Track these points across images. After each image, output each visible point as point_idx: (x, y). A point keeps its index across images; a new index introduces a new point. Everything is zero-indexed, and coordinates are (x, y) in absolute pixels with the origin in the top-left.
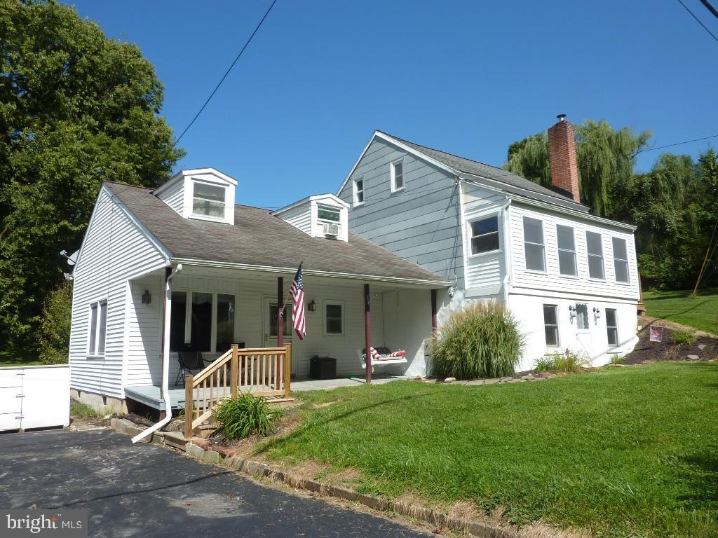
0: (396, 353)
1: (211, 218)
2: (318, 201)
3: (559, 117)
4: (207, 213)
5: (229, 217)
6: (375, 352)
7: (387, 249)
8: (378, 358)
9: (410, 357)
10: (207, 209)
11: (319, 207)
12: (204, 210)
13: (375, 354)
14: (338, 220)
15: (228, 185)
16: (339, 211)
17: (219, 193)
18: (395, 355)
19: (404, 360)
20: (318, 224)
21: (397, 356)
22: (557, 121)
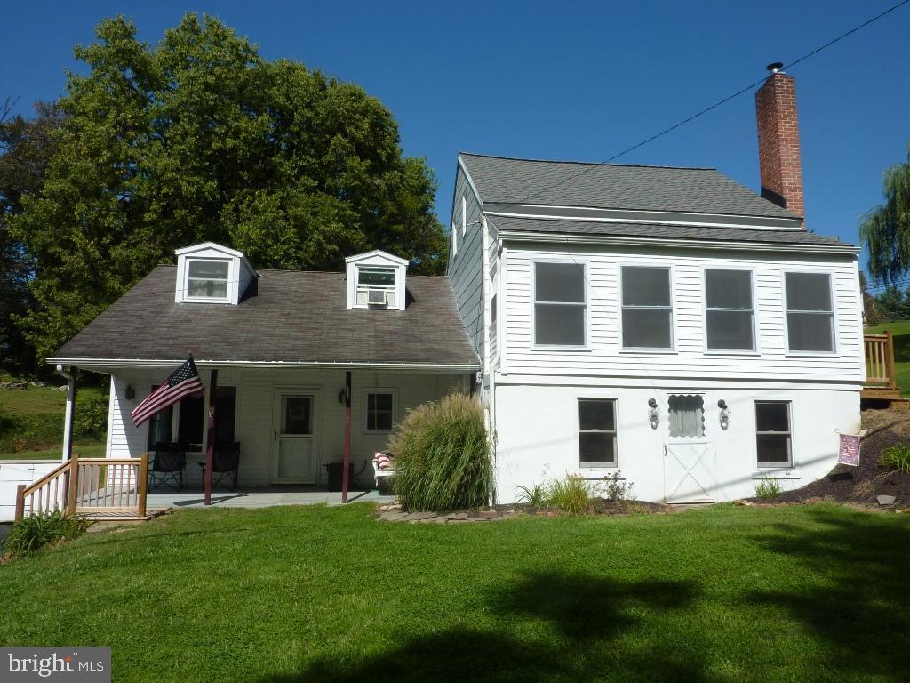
1: (215, 300)
2: (358, 263)
3: (770, 67)
4: (210, 294)
5: (232, 296)
10: (210, 289)
11: (360, 269)
12: (206, 290)
14: (392, 283)
15: (231, 259)
16: (393, 271)
17: (222, 269)
20: (358, 290)
22: (768, 74)
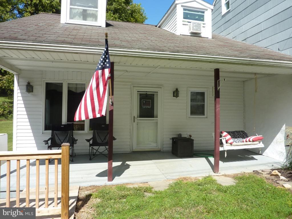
0: (252, 138)
1: (89, 22)
2: (183, 5)
4: (85, 19)
6: (229, 137)
7: (248, 42)
8: (231, 144)
9: (267, 142)
11: (184, 10)
13: (229, 140)
14: (203, 20)
16: (203, 12)
18: (251, 140)
19: (261, 145)
20: (183, 24)
21: (253, 141)
